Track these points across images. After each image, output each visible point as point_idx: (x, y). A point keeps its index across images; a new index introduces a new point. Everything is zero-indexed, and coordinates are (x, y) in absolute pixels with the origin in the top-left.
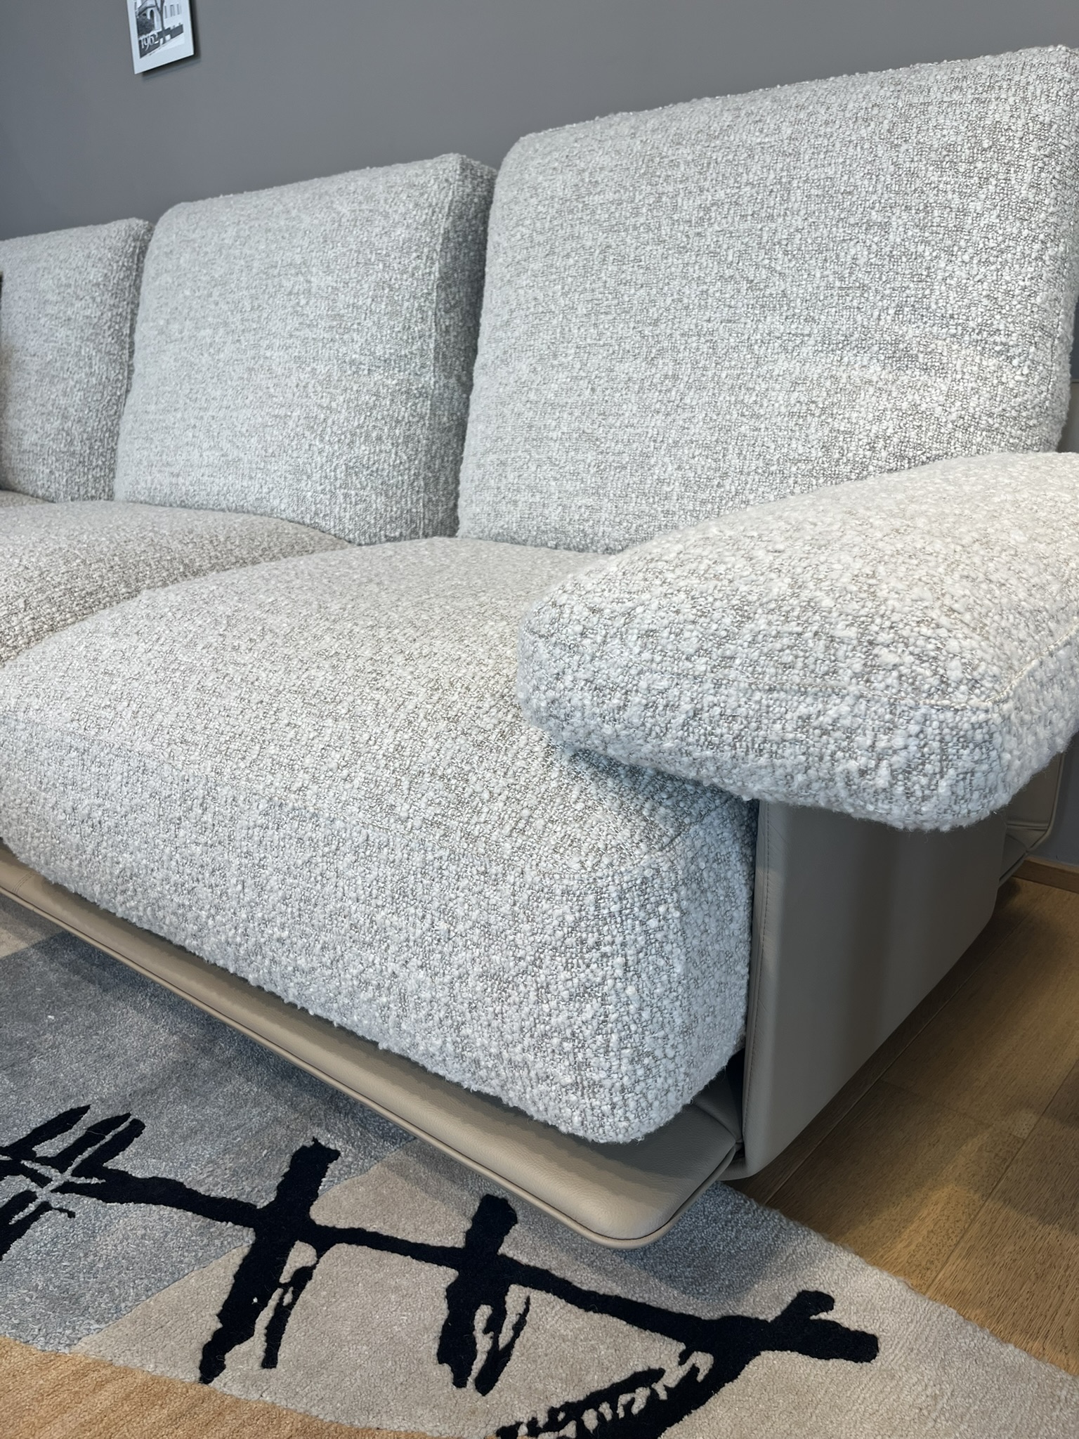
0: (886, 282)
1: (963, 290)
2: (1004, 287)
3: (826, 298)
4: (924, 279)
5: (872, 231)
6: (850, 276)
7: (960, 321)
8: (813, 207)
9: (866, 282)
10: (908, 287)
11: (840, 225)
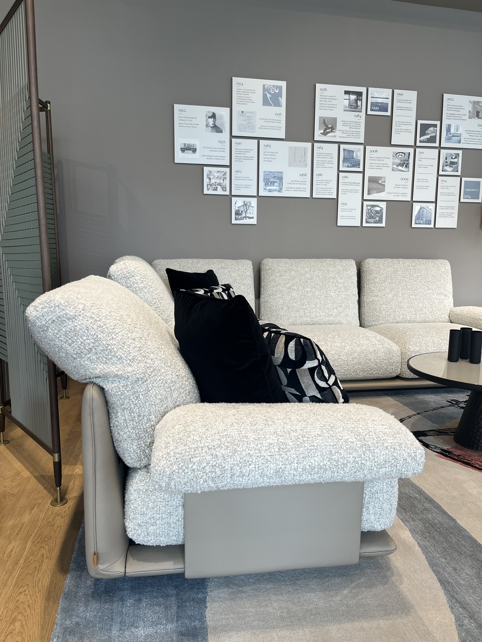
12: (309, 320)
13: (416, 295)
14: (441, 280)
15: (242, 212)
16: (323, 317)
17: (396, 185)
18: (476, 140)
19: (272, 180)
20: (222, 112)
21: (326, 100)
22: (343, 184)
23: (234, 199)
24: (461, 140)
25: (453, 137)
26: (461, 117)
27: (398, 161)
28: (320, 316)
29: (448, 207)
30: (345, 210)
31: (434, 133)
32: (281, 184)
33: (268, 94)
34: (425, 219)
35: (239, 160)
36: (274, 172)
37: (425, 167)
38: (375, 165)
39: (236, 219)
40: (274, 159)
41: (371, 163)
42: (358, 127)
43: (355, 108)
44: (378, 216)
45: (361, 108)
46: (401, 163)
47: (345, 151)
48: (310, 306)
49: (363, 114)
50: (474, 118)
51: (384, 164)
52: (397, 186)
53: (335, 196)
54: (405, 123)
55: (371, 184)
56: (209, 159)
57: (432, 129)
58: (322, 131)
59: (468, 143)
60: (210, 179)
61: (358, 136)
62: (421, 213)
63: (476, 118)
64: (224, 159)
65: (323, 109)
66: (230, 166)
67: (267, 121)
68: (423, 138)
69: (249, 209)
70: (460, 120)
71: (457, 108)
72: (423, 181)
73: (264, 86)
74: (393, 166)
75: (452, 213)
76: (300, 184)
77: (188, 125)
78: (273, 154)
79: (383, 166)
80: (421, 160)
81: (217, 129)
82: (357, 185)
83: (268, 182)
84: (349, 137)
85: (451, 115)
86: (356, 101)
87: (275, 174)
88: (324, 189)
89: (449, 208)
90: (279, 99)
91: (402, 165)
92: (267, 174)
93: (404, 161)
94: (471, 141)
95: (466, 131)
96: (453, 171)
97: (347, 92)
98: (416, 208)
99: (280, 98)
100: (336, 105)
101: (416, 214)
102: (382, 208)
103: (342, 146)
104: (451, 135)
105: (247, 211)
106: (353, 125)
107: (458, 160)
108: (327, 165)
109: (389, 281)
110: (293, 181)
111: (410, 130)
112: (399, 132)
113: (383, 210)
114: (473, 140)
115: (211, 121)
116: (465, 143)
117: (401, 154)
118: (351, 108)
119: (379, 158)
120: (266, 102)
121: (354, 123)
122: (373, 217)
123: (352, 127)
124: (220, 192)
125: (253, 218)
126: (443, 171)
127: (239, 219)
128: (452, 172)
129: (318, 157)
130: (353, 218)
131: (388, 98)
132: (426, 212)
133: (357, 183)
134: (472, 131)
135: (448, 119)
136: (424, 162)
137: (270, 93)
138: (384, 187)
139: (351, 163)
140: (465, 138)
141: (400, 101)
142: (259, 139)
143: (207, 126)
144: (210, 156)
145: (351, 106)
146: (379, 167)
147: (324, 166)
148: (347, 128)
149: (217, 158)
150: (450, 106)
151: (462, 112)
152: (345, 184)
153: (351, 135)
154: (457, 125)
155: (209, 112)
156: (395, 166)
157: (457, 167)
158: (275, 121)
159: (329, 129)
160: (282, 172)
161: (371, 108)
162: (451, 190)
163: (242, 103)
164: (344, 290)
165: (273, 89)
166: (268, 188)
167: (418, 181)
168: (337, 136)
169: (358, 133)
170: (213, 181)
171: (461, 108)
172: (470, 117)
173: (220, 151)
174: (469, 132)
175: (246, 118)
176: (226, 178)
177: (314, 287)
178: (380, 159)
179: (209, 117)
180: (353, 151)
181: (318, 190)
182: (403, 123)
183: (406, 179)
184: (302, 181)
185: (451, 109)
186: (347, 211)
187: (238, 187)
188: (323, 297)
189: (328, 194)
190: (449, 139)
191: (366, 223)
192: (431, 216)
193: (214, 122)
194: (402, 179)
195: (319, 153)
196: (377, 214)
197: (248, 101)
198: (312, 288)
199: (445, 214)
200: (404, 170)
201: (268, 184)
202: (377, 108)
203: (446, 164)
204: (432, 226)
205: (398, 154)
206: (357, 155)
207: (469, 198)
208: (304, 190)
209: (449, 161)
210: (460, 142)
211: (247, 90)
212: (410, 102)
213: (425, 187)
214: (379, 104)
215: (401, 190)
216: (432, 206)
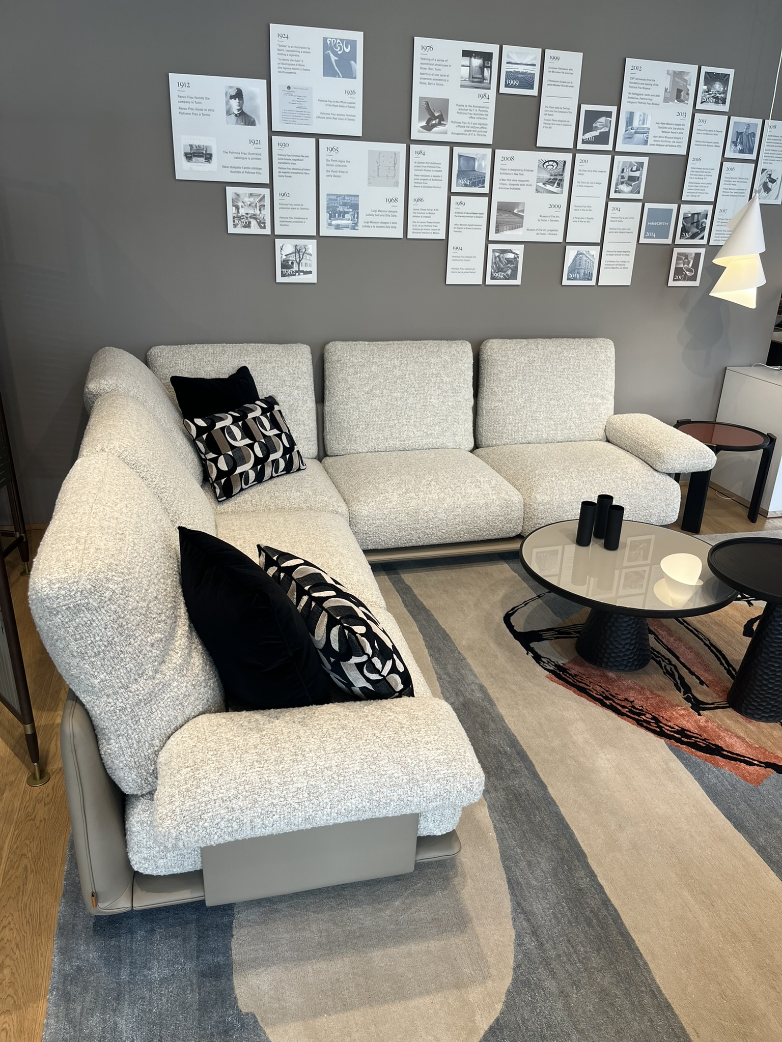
12: (398, 443)
13: (559, 399)
14: (597, 375)
15: (292, 263)
16: (419, 438)
17: (540, 216)
18: (671, 140)
19: (341, 209)
20: (254, 87)
21: (431, 67)
22: (456, 215)
23: (279, 242)
24: (649, 139)
25: (637, 135)
26: (651, 100)
27: (547, 176)
28: (415, 437)
29: (620, 252)
30: (458, 259)
31: (607, 126)
32: (356, 216)
33: (331, 55)
34: (582, 271)
35: (286, 174)
36: (344, 195)
37: (589, 185)
38: (508, 183)
39: (283, 275)
40: (344, 172)
41: (503, 180)
42: (484, 116)
43: (480, 82)
44: (510, 268)
45: (490, 83)
46: (550, 179)
47: (461, 158)
48: (400, 421)
49: (492, 93)
50: (673, 101)
51: (523, 181)
52: (543, 218)
53: (444, 237)
54: (560, 110)
55: (501, 215)
56: (235, 172)
57: (603, 119)
58: (424, 124)
59: (660, 145)
60: (237, 208)
61: (484, 132)
62: (578, 261)
63: (676, 101)
64: (260, 173)
65: (425, 84)
66: (271, 186)
67: (331, 104)
68: (589, 135)
69: (304, 258)
70: (650, 104)
71: (646, 84)
72: (584, 208)
73: (325, 39)
74: (538, 184)
75: (625, 262)
76: (387, 215)
77: (195, 112)
78: (343, 163)
79: (521, 185)
80: (582, 174)
81: (245, 118)
82: (479, 217)
83: (334, 213)
84: (468, 133)
85: (636, 96)
86: (482, 68)
87: (346, 198)
88: (426, 224)
89: (621, 253)
90: (350, 65)
91: (551, 182)
92: (332, 198)
93: (555, 175)
94: (663, 141)
95: (657, 123)
96: (632, 192)
97: (466, 54)
98: (571, 253)
99: (352, 62)
100: (448, 76)
101: (569, 264)
102: (517, 254)
103: (457, 150)
104: (633, 131)
105: (300, 261)
106: (476, 113)
107: (641, 174)
108: (430, 183)
109: (521, 378)
110: (376, 211)
111: (568, 121)
112: (551, 126)
113: (518, 257)
114: (667, 140)
115: (235, 103)
116: (654, 145)
117: (551, 163)
118: (473, 82)
119: (515, 170)
120: (329, 71)
121: (478, 109)
122: (502, 269)
123: (473, 116)
124: (255, 229)
125: (310, 272)
126: (616, 192)
127: (289, 275)
129: (416, 168)
130: (472, 271)
131: (535, 65)
132: (586, 261)
133: (480, 214)
134: (667, 124)
135: (630, 102)
136: (587, 177)
137: (335, 54)
138: (521, 220)
139: (470, 180)
140: (654, 137)
141: (555, 70)
142: (318, 137)
143: (229, 113)
144: (236, 168)
145: (473, 78)
146: (515, 187)
147: (426, 185)
148: (465, 118)
149: (247, 170)
150: (634, 81)
151: (654, 90)
152: (460, 214)
153: (472, 129)
154: (644, 114)
155: (231, 87)
156: (541, 184)
157: (639, 186)
158: (345, 105)
159: (435, 119)
160: (358, 196)
161: (506, 82)
162: (626, 224)
163: (287, 70)
164: (452, 395)
165: (340, 46)
166: (334, 222)
167: (575, 210)
168: (449, 133)
169: (484, 126)
170: (242, 211)
171: (653, 83)
172: (666, 100)
173: (252, 159)
174: (661, 126)
175: (295, 98)
176: (264, 206)
177: (407, 392)
178: (517, 172)
179: (232, 97)
180: (474, 159)
181: (416, 226)
182: (557, 110)
183: (558, 206)
184: (390, 211)
185: (637, 85)
186: (462, 260)
187: (285, 222)
188: (420, 406)
189: (433, 231)
190: (629, 138)
191: (491, 279)
192: (593, 266)
193: (241, 105)
194: (551, 206)
195: (419, 163)
196: (509, 265)
197: (298, 67)
198: (403, 393)
199: (615, 263)
200: (555, 191)
201: (335, 216)
202: (515, 82)
203: (622, 180)
204: (593, 283)
205: (547, 164)
206: (480, 165)
207: (652, 237)
208: (394, 225)
209: (627, 175)
211: (295, 47)
212: (569, 72)
213: (586, 220)
214: (519, 76)
215: (548, 225)
216: (595, 251)
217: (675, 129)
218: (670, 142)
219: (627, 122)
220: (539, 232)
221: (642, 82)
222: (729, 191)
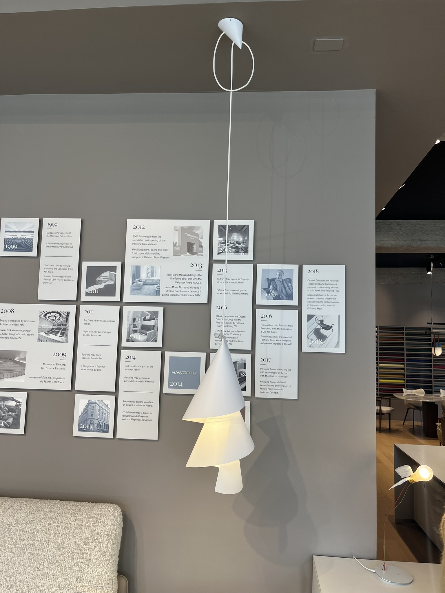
0: (74, 572)
1: (91, 574)
2: (101, 573)
3: (58, 575)
4: (82, 572)
5: (69, 559)
6: (64, 570)
7: (91, 582)
8: (54, 550)
9: (68, 572)
10: (78, 574)
11: (62, 556)
17: (44, 364)
18: (188, 290)
24: (160, 290)
25: (146, 287)
26: (158, 254)
27: (48, 326)
29: (140, 402)
31: (112, 280)
34: (96, 422)
37: (97, 334)
38: (8, 332)
46: (53, 329)
50: (184, 254)
51: (24, 331)
52: (47, 366)
54: (60, 267)
57: (107, 274)
59: (175, 295)
62: (90, 411)
63: (188, 253)
68: (93, 288)
70: (157, 258)
71: (151, 241)
72: (93, 357)
74: (40, 334)
75: (147, 413)
79: (22, 334)
80: (88, 324)
85: (141, 252)
89: (142, 404)
91: (55, 332)
93: (58, 325)
94: (178, 291)
96: (147, 340)
98: (81, 402)
101: (80, 414)
102: (19, 402)
104: (141, 283)
107: (157, 323)
111: (70, 277)
112: (51, 281)
113: (20, 405)
114: (183, 290)
116: (168, 295)
117: (53, 314)
119: (16, 321)
128: (146, 343)
131: (33, 232)
132: (99, 411)
134: (180, 275)
135: (134, 257)
136: (95, 327)
138: (23, 368)
140: (167, 287)
141: (53, 235)
146: (16, 336)
150: (138, 238)
151: (160, 245)
154: (152, 267)
156: (43, 334)
157: (156, 334)
161: (5, 247)
162: (144, 373)
167: (83, 358)
171: (159, 239)
172: (175, 253)
174: (174, 277)
178: (17, 323)
182: (57, 267)
183: (63, 355)
185: (141, 242)
190: (137, 289)
192: (108, 417)
194: (55, 354)
199: (135, 415)
200: (60, 340)
202: (14, 246)
203: (134, 329)
204: (110, 435)
205: (49, 315)
207: (179, 388)
209: (140, 324)
210: (157, 293)
212: (69, 235)
213: (97, 368)
214: (18, 241)
215: (54, 373)
216: (110, 400)
217: (191, 279)
218: (186, 292)
219: (134, 276)
220: (43, 380)
221: (147, 239)
222: (269, 339)
